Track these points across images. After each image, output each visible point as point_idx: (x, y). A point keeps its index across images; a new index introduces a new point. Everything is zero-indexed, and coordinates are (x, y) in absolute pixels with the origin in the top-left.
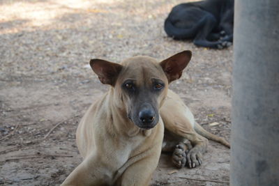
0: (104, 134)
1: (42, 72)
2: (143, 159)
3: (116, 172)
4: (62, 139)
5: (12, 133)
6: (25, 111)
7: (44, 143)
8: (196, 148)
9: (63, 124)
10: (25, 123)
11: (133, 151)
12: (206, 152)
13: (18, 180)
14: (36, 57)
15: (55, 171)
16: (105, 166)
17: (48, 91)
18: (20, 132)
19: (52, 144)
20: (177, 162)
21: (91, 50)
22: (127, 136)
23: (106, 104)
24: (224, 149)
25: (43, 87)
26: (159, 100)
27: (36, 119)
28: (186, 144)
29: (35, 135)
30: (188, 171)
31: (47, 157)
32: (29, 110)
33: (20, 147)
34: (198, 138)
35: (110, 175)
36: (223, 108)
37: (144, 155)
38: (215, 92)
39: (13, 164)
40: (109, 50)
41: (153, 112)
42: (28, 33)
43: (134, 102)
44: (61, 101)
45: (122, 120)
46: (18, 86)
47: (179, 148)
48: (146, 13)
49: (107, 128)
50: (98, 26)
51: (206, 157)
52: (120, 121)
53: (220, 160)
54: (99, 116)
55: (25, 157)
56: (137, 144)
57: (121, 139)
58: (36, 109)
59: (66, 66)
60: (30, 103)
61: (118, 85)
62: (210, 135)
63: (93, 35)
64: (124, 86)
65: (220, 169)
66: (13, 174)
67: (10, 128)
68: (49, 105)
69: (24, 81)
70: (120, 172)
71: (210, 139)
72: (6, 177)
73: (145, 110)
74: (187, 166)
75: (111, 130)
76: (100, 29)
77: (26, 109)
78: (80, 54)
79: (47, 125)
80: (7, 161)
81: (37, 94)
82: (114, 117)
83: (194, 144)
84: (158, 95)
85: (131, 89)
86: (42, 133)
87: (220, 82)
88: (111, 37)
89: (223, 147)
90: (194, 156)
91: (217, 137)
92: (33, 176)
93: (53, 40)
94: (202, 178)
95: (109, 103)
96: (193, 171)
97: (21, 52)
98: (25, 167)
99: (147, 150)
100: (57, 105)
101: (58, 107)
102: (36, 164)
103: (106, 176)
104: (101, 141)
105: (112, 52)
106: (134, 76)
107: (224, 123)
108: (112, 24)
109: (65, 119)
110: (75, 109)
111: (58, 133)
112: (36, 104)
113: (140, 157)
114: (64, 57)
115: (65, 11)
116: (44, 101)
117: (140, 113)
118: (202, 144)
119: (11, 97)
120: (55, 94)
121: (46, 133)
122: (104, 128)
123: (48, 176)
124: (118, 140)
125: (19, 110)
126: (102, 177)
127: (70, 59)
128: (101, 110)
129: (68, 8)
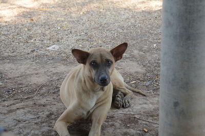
0: (81, 91)
1: (21, 53)
2: (103, 104)
3: (89, 112)
4: (46, 95)
5: (14, 92)
6: (18, 79)
7: (36, 98)
8: (127, 97)
9: (44, 86)
10: (20, 86)
11: (98, 100)
12: (132, 98)
13: (28, 119)
14: (14, 43)
15: (48, 113)
16: (83, 108)
17: (29, 65)
18: (19, 92)
19: (41, 98)
20: (118, 105)
21: (49, 38)
22: (94, 91)
23: (81, 74)
24: (141, 97)
25: (25, 63)
26: (110, 71)
27: (27, 83)
28: (120, 95)
29: (29, 93)
30: (124, 110)
31: (40, 105)
32: (20, 78)
33: (22, 100)
34: (127, 91)
35: (85, 113)
36: (137, 72)
37: (104, 102)
38: (131, 63)
39: (22, 110)
40: (60, 37)
41: (107, 77)
42: (3, 26)
43: (97, 72)
44: (39, 72)
45: (91, 82)
46: (9, 63)
47: (118, 97)
48: (78, 11)
49: (82, 88)
50: (49, 20)
51: (132, 101)
52: (90, 84)
53: (141, 102)
54: (77, 81)
55: (27, 106)
56: (100, 96)
57: (91, 93)
58: (24, 77)
59: (35, 49)
60: (20, 73)
61: (87, 64)
62: (132, 88)
63: (47, 27)
64: (91, 64)
65: (142, 108)
66: (24, 116)
67: (12, 89)
68: (32, 74)
69: (12, 59)
70: (91, 111)
71: (133, 91)
72: (21, 118)
73: (103, 76)
74: (123, 107)
75: (85, 89)
76: (51, 23)
77: (18, 77)
78: (42, 41)
79: (34, 86)
80: (18, 109)
81: (23, 68)
82: (86, 81)
83: (125, 95)
84: (109, 68)
85: (95, 65)
86: (33, 92)
87: (133, 57)
88: (59, 28)
89: (141, 96)
90: (127, 101)
91: (136, 90)
92: (36, 117)
93: (22, 31)
94: (133, 113)
95: (83, 74)
96: (127, 110)
97: (3, 40)
98: (29, 112)
99: (105, 99)
100: (37, 74)
101: (38, 75)
102: (35, 110)
103: (83, 114)
104: (79, 95)
105: (62, 38)
106: (96, 58)
107: (139, 81)
108: (58, 19)
109: (45, 83)
110: (49, 76)
111: (42, 91)
112: (24, 74)
113: (102, 103)
114: (32, 43)
115: (23, 10)
116: (28, 72)
117: (100, 78)
118: (130, 94)
119: (7, 70)
120: (34, 67)
121: (35, 91)
122: (81, 88)
123: (44, 116)
124: (89, 94)
125: (14, 78)
126: (81, 115)
127: (36, 44)
128: (78, 78)
129: (24, 8)
